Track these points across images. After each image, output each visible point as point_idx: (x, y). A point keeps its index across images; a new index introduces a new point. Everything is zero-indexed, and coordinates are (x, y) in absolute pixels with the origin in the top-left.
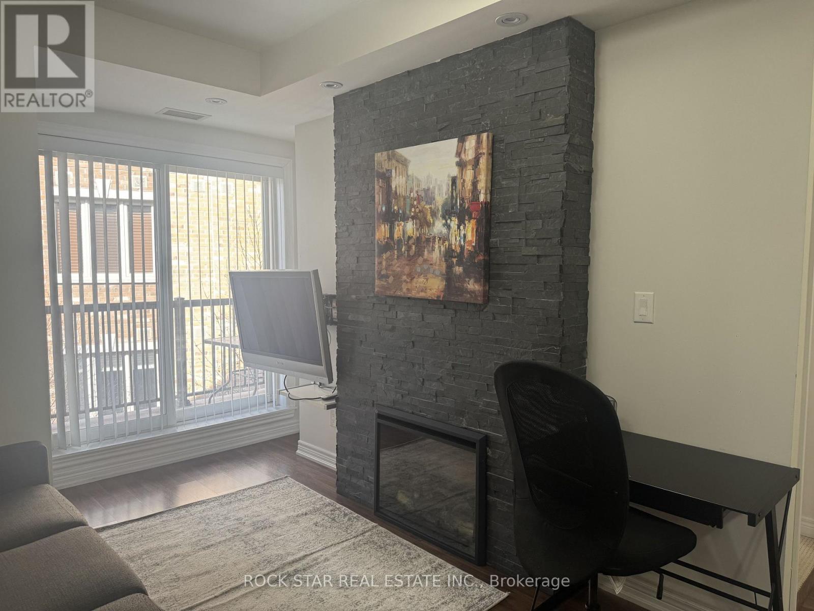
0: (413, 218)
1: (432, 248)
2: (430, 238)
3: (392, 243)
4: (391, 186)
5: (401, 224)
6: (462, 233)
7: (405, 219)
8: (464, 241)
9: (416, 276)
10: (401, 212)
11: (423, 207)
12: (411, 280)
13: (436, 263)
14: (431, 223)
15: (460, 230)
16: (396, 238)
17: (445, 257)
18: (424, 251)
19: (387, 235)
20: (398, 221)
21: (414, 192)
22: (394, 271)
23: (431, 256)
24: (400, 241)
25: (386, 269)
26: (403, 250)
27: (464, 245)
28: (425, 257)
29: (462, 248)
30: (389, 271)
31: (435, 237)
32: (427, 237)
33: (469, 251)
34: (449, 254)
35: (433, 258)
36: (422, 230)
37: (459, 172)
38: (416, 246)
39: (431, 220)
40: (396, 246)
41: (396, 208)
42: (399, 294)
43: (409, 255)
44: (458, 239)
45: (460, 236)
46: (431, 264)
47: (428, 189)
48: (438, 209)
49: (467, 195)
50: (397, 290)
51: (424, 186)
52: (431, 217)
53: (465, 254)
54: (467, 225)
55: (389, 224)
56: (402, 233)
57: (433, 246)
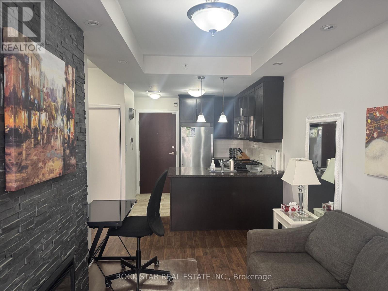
0: (46, 110)
1: (56, 137)
2: (54, 129)
3: (30, 131)
4: (29, 75)
5: (36, 114)
6: (69, 127)
7: (39, 109)
8: (70, 132)
9: (47, 161)
10: (36, 102)
11: (50, 103)
12: (45, 165)
13: (58, 148)
14: (55, 118)
15: (68, 125)
16: (33, 127)
17: (63, 143)
18: (51, 139)
19: (27, 124)
20: (34, 110)
21: (45, 88)
22: (31, 160)
23: (56, 143)
24: (36, 130)
25: (26, 159)
26: (39, 138)
27: (70, 135)
28: (52, 144)
29: (69, 136)
30: (28, 161)
31: (58, 128)
32: (53, 128)
33: (72, 139)
34: (64, 141)
35: (56, 144)
36: (50, 121)
37: (67, 86)
38: (47, 135)
39: (55, 114)
40: (33, 135)
41: (32, 97)
42: (36, 181)
43: (43, 144)
44: (67, 130)
45: (68, 129)
46: (56, 150)
47: (53, 90)
48: (59, 108)
49: (71, 103)
50: (34, 178)
51: (50, 86)
52: (55, 112)
53: (70, 141)
54: (71, 122)
55: (27, 112)
56: (38, 122)
57: (56, 135)
